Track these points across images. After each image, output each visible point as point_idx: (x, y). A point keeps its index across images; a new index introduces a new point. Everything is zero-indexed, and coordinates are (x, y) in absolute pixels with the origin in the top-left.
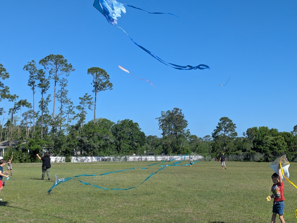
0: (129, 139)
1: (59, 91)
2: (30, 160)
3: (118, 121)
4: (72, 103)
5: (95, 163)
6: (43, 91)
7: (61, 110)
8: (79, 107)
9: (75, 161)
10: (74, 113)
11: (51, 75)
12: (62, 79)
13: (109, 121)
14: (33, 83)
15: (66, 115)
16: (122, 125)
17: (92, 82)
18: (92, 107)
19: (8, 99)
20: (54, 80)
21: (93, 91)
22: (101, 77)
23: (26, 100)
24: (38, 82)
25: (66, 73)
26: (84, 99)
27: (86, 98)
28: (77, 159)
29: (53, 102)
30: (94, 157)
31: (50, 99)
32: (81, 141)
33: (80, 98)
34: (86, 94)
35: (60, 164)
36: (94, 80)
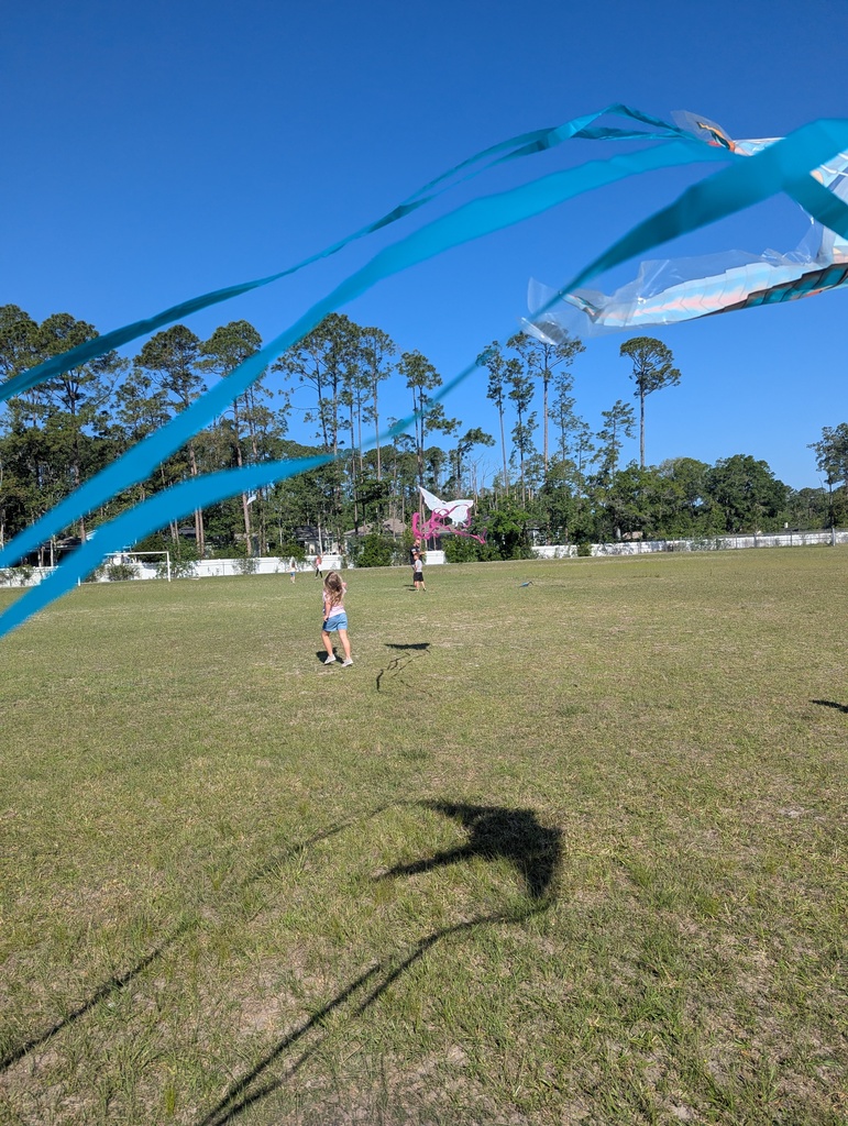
0: (745, 499)
1: (556, 403)
2: (499, 555)
3: (718, 461)
4: (586, 426)
5: (646, 556)
6: (521, 406)
7: (562, 443)
8: (603, 435)
9: (600, 554)
10: (591, 448)
11: (533, 368)
12: (560, 375)
13: (696, 462)
14: (497, 391)
15: (576, 453)
16: (728, 469)
17: (631, 372)
18: (635, 431)
19: (441, 431)
20: (542, 379)
21: (635, 394)
22: (653, 359)
23: (479, 429)
24: (508, 388)
25: (565, 360)
26: (614, 416)
27: (619, 413)
28: (604, 550)
29: (542, 427)
30: (643, 543)
31: (535, 423)
32: (611, 509)
33: (604, 414)
34: (619, 403)
35: (566, 561)
36: (636, 368)
